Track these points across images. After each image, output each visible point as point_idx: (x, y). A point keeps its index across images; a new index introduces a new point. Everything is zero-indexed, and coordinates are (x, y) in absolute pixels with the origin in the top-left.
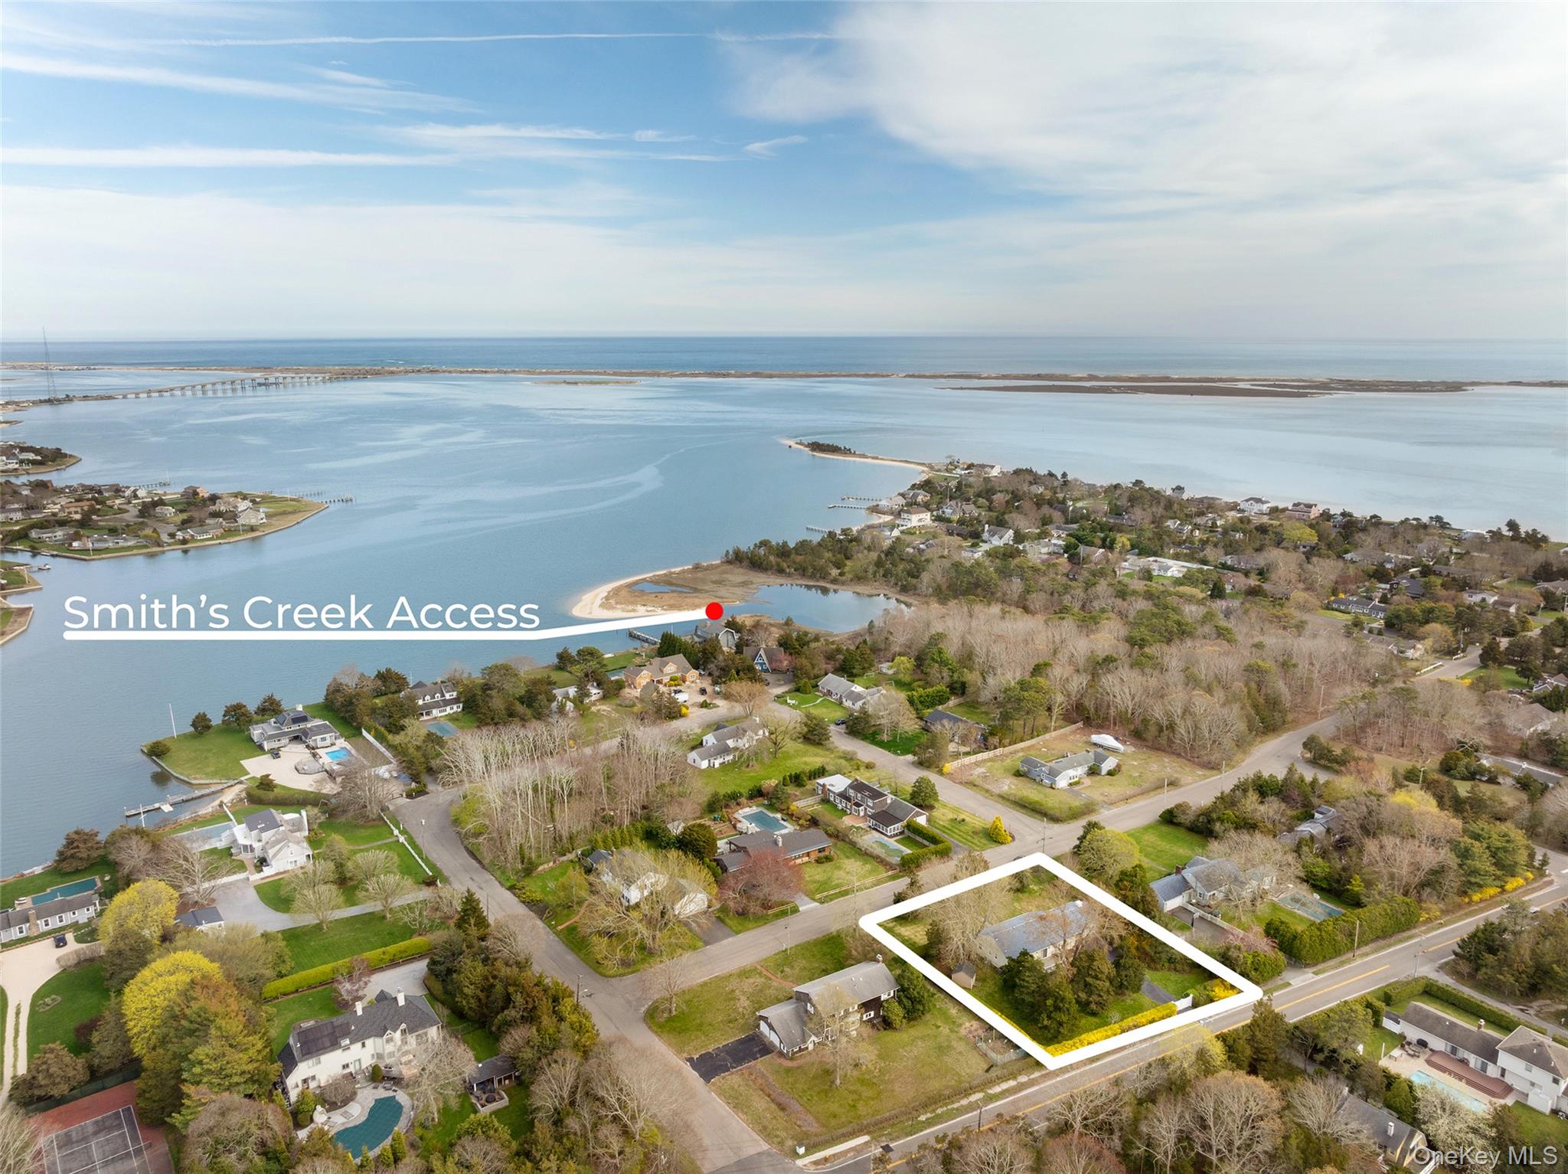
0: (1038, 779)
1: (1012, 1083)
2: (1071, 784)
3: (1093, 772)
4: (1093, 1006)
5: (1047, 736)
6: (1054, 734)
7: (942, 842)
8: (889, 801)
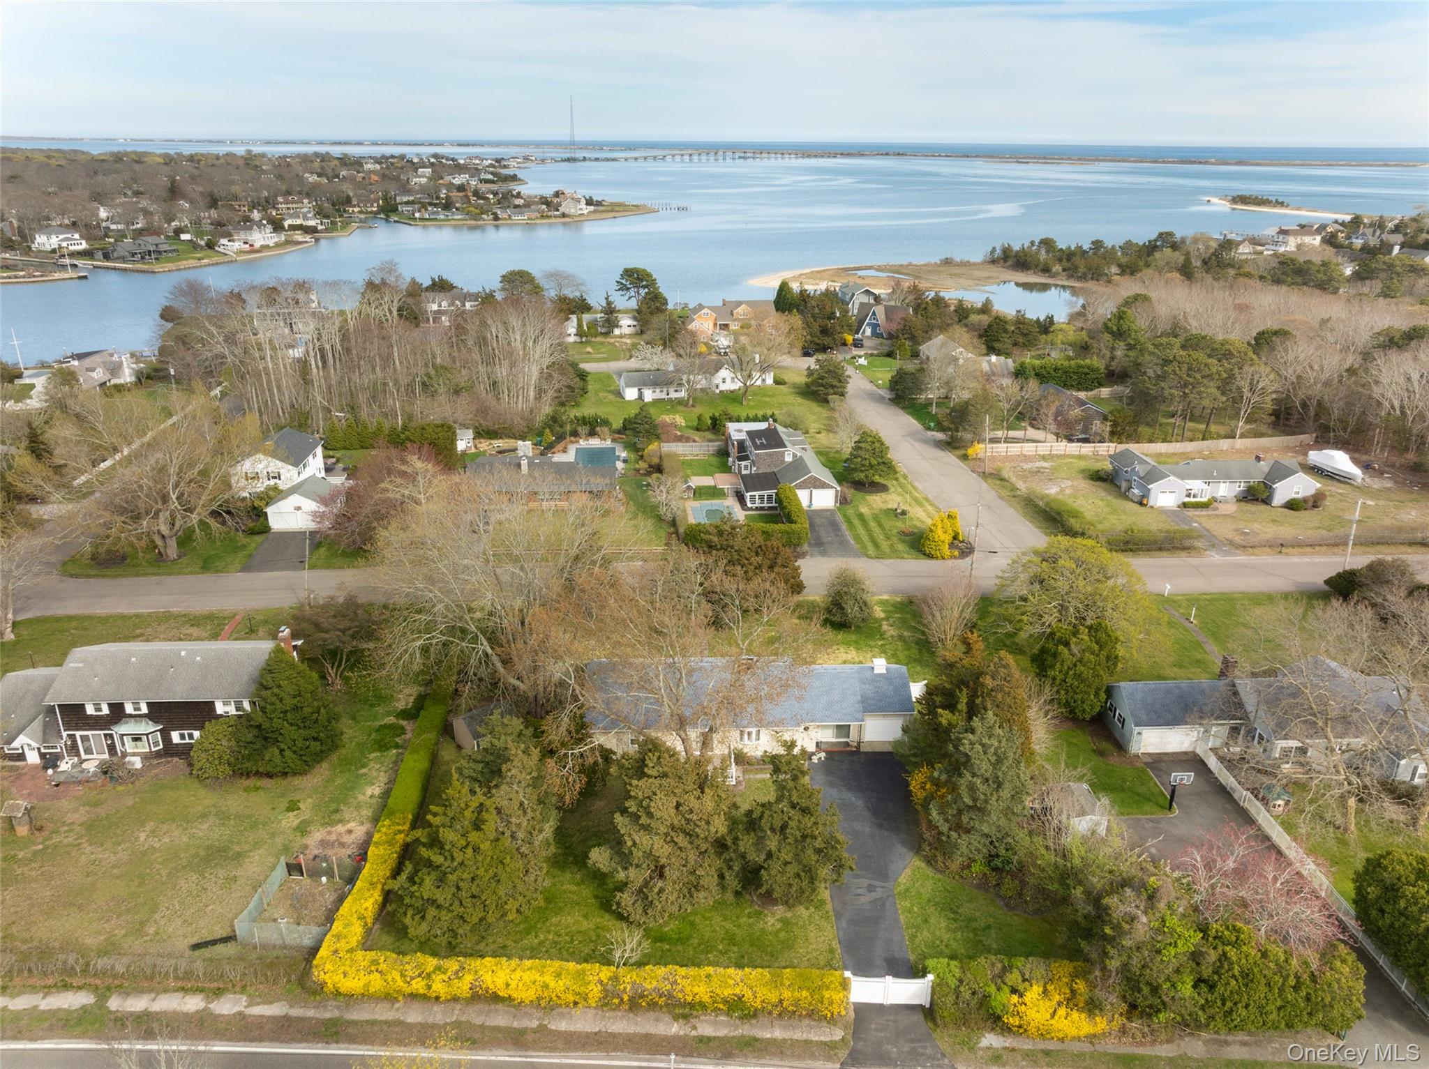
0: (1124, 485)
1: (193, 1004)
2: (1185, 505)
3: (1257, 495)
4: (626, 898)
5: (1224, 444)
6: (1239, 443)
7: (791, 522)
8: (788, 459)
